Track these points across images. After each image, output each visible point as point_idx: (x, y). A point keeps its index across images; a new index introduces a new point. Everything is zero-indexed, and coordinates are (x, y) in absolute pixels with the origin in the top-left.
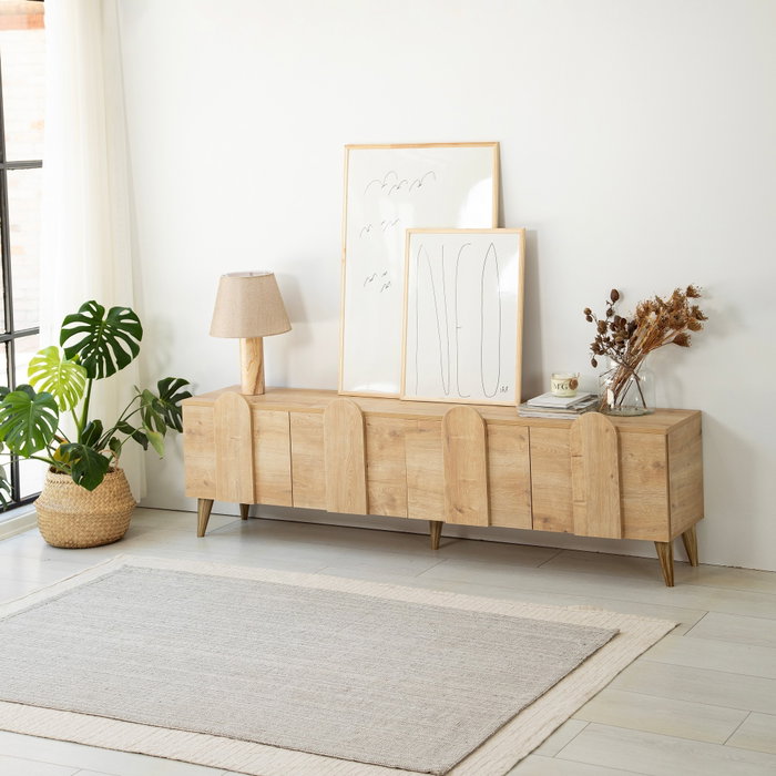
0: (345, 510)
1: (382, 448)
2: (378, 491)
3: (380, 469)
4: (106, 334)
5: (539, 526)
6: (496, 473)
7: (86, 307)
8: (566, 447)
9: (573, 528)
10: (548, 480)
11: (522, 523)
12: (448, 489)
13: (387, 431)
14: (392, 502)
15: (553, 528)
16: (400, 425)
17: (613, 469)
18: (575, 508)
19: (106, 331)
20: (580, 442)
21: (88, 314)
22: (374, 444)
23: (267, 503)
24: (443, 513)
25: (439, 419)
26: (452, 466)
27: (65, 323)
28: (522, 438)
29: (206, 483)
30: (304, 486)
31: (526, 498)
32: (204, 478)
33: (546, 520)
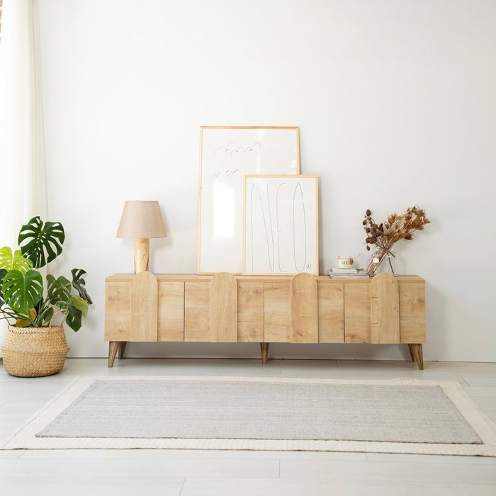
0: (223, 340)
1: (248, 301)
2: (244, 328)
3: (246, 314)
4: (43, 239)
5: (348, 340)
6: (323, 311)
7: (34, 220)
8: (366, 293)
9: (370, 340)
10: (354, 313)
11: (338, 339)
12: (293, 323)
13: (252, 290)
14: (253, 334)
15: (357, 341)
16: (260, 286)
17: (395, 304)
18: (372, 328)
19: (43, 237)
20: (377, 290)
21: (35, 225)
22: (243, 299)
23: (165, 340)
24: (289, 337)
25: (289, 281)
26: (296, 309)
27: (22, 231)
28: (340, 290)
29: (120, 331)
30: (193, 328)
31: (341, 325)
32: (120, 328)
33: (353, 337)
